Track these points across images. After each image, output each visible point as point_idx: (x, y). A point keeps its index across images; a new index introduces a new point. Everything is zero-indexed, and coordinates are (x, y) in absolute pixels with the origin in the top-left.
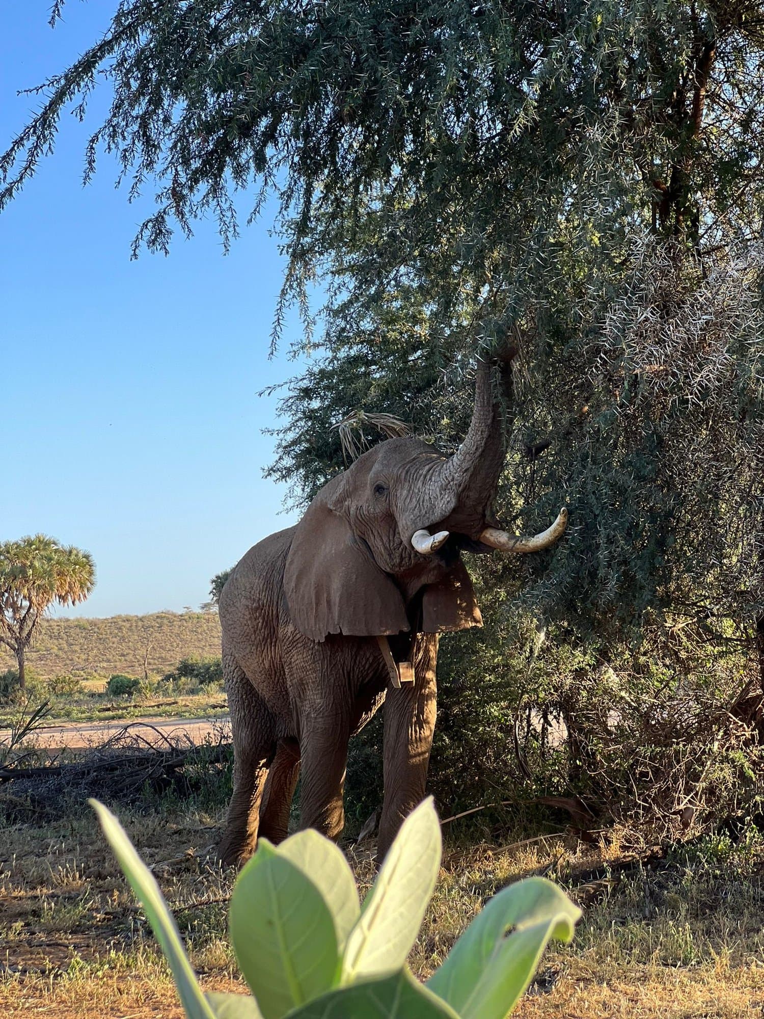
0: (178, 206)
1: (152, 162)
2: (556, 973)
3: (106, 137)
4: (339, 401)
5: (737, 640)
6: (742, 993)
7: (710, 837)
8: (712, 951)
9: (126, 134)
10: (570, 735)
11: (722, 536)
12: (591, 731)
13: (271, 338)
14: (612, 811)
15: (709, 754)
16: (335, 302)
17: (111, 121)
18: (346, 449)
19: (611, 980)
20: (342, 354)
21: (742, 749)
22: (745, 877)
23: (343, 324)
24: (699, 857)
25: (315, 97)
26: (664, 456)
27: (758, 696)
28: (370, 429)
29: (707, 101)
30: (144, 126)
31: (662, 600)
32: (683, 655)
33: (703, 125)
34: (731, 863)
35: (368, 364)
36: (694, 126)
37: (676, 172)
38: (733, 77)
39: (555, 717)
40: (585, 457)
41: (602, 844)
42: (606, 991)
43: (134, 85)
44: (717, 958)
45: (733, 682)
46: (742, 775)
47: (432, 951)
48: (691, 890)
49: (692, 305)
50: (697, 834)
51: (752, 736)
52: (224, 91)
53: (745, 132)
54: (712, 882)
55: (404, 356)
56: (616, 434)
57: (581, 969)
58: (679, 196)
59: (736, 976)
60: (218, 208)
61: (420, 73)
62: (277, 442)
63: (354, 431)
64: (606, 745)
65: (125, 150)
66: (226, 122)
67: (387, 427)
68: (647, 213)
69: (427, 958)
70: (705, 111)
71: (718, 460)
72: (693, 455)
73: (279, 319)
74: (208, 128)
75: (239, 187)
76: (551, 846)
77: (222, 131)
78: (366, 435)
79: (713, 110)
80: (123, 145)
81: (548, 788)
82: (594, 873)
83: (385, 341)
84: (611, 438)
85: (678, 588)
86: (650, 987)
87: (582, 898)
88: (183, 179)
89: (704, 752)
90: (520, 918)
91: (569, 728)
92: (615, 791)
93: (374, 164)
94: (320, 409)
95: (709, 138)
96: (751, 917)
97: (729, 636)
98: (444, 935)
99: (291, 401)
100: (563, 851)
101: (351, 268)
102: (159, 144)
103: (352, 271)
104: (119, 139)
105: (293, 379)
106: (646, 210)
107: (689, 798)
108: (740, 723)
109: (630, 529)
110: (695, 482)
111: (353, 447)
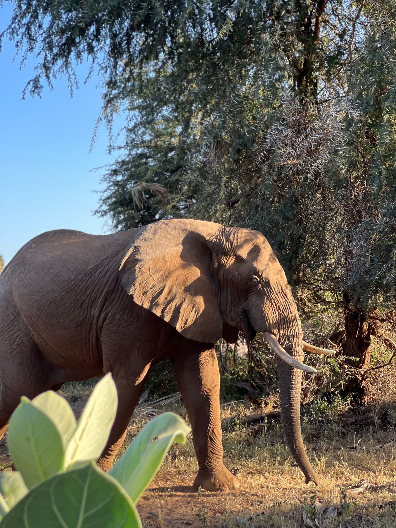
0: (46, 72)
1: (32, 48)
2: (238, 470)
3: (8, 34)
4: (131, 177)
5: (333, 302)
6: (331, 480)
7: (317, 402)
8: (316, 459)
9: (18, 33)
10: (249, 351)
11: (326, 249)
12: (259, 349)
13: (91, 143)
14: (269, 389)
15: (318, 360)
16: (130, 125)
17: (11, 26)
18: (135, 202)
19: (265, 473)
20: (133, 152)
21: (334, 358)
22: (334, 422)
23: (134, 136)
24: (311, 412)
25: (119, 16)
26: (298, 208)
27: (343, 331)
28: (147, 191)
29: (323, 24)
30: (28, 29)
31: (295, 281)
32: (307, 310)
33: (320, 37)
34: (327, 415)
35: (147, 158)
36: (316, 37)
37: (306, 60)
38: (336, 12)
39: (241, 341)
40: (258, 207)
41: (263, 405)
42: (262, 479)
43: (24, 7)
44: (319, 462)
45: (331, 323)
46: (334, 371)
47: (175, 459)
48: (307, 428)
49: (311, 129)
50: (311, 400)
51: (339, 350)
52: (71, 11)
53: (341, 41)
54: (318, 424)
55: (166, 154)
56: (273, 196)
57: (250, 468)
58: (307, 73)
59: (328, 472)
60: (67, 74)
61: (174, 5)
62: (100, 197)
63: (140, 193)
64: (267, 355)
65: (18, 42)
66: (72, 28)
67: (157, 191)
68: (291, 82)
69: (172, 463)
70: (321, 29)
71: (325, 210)
72: (312, 207)
73: (95, 133)
74: (62, 32)
75: (79, 63)
76: (237, 406)
77: (70, 33)
78: (145, 194)
79: (326, 29)
80: (17, 38)
81: (237, 377)
82: (258, 420)
83: (156, 146)
84: (271, 198)
85: (304, 275)
86: (285, 477)
87: (252, 432)
88: (49, 58)
89: (315, 359)
90: (160, 432)
91: (248, 347)
92: (270, 379)
93: (151, 52)
94: (122, 180)
95: (323, 43)
96: (337, 442)
97: (329, 300)
98: (181, 451)
99: (107, 176)
100: (243, 409)
101: (138, 107)
102: (36, 39)
103: (139, 109)
104: (15, 35)
105: (108, 164)
106: (290, 80)
107: (307, 382)
108: (334, 344)
109: (279, 245)
110: (314, 221)
111: (139, 200)
